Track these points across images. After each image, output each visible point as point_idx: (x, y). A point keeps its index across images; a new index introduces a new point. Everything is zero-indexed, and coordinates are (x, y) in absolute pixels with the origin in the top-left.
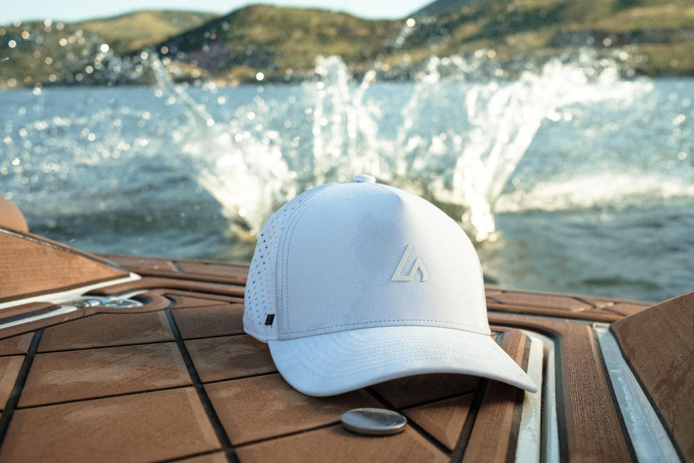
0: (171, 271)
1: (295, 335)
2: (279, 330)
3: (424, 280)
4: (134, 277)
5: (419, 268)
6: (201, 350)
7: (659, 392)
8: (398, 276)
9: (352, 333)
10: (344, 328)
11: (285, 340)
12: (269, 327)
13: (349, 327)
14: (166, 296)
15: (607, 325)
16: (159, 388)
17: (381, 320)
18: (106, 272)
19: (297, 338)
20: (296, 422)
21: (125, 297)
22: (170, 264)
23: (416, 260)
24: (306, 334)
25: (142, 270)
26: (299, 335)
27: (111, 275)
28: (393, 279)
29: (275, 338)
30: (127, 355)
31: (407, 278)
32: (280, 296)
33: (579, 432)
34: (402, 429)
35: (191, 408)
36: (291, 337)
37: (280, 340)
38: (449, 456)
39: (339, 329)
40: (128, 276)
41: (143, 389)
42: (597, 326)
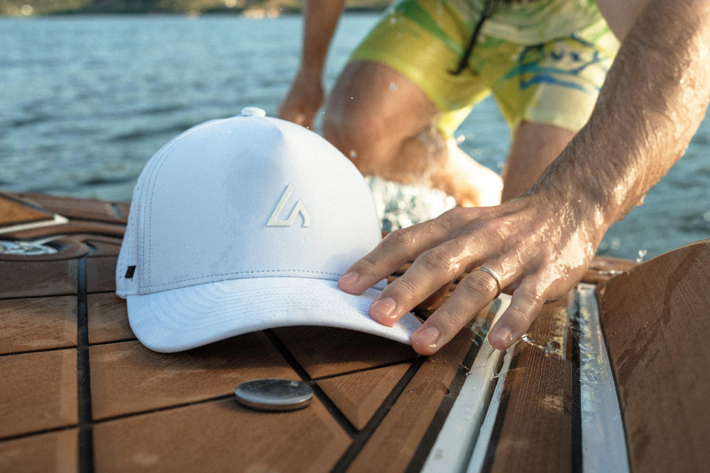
0: (106, 215)
1: (156, 288)
2: (139, 283)
3: (304, 225)
4: (59, 220)
5: (300, 212)
6: (103, 305)
7: (621, 364)
8: (275, 219)
9: (218, 285)
10: (209, 279)
11: (145, 294)
12: (129, 280)
13: (215, 278)
14: (86, 242)
15: (592, 287)
16: (32, 349)
17: (253, 270)
18: (21, 214)
19: (158, 292)
20: (182, 393)
21: (37, 244)
22: (108, 207)
23: (297, 203)
24: (168, 287)
25: (72, 213)
26: (162, 288)
27: (30, 217)
28: (269, 224)
29: (135, 292)
30: (8, 310)
31: (285, 223)
32: (142, 245)
33: (519, 411)
34: (307, 403)
35: (60, 375)
36: (151, 291)
37: (140, 294)
38: (352, 437)
39: (205, 280)
40: (52, 218)
41: (11, 351)
42: (583, 288)
